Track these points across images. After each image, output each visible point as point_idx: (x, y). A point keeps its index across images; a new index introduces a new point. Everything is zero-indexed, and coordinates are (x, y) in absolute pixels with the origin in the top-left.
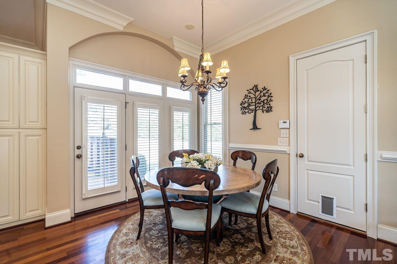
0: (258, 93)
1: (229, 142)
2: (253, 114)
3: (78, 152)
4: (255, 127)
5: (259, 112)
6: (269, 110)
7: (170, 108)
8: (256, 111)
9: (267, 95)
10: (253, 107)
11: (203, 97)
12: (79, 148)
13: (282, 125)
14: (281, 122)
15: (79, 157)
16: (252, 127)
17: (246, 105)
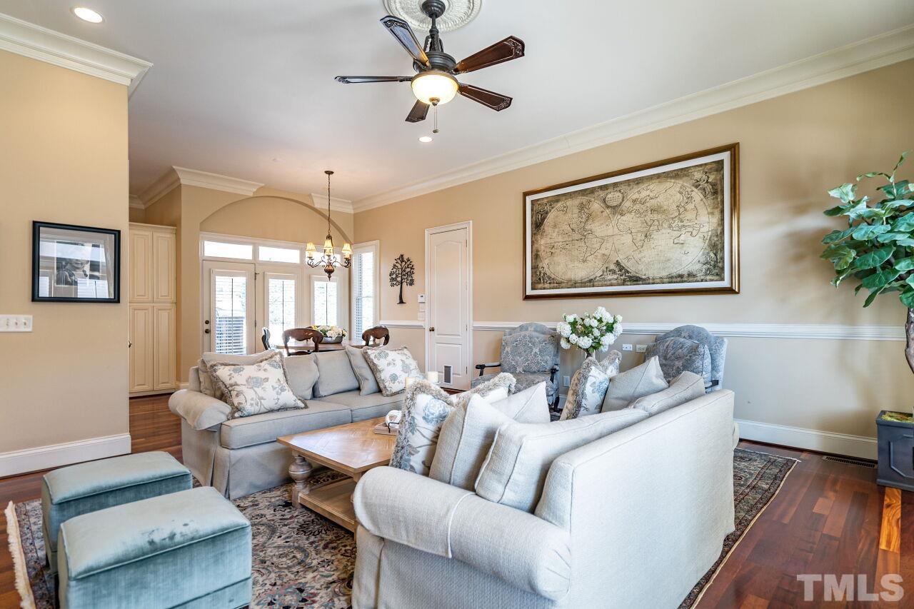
0: (404, 263)
1: (380, 320)
2: (399, 286)
3: (207, 327)
4: (401, 302)
5: (404, 284)
6: (412, 283)
7: (310, 277)
8: (402, 283)
9: (410, 266)
10: (399, 279)
11: (330, 275)
12: (207, 322)
13: (420, 300)
14: (419, 296)
15: (207, 331)
16: (398, 302)
17: (394, 276)
